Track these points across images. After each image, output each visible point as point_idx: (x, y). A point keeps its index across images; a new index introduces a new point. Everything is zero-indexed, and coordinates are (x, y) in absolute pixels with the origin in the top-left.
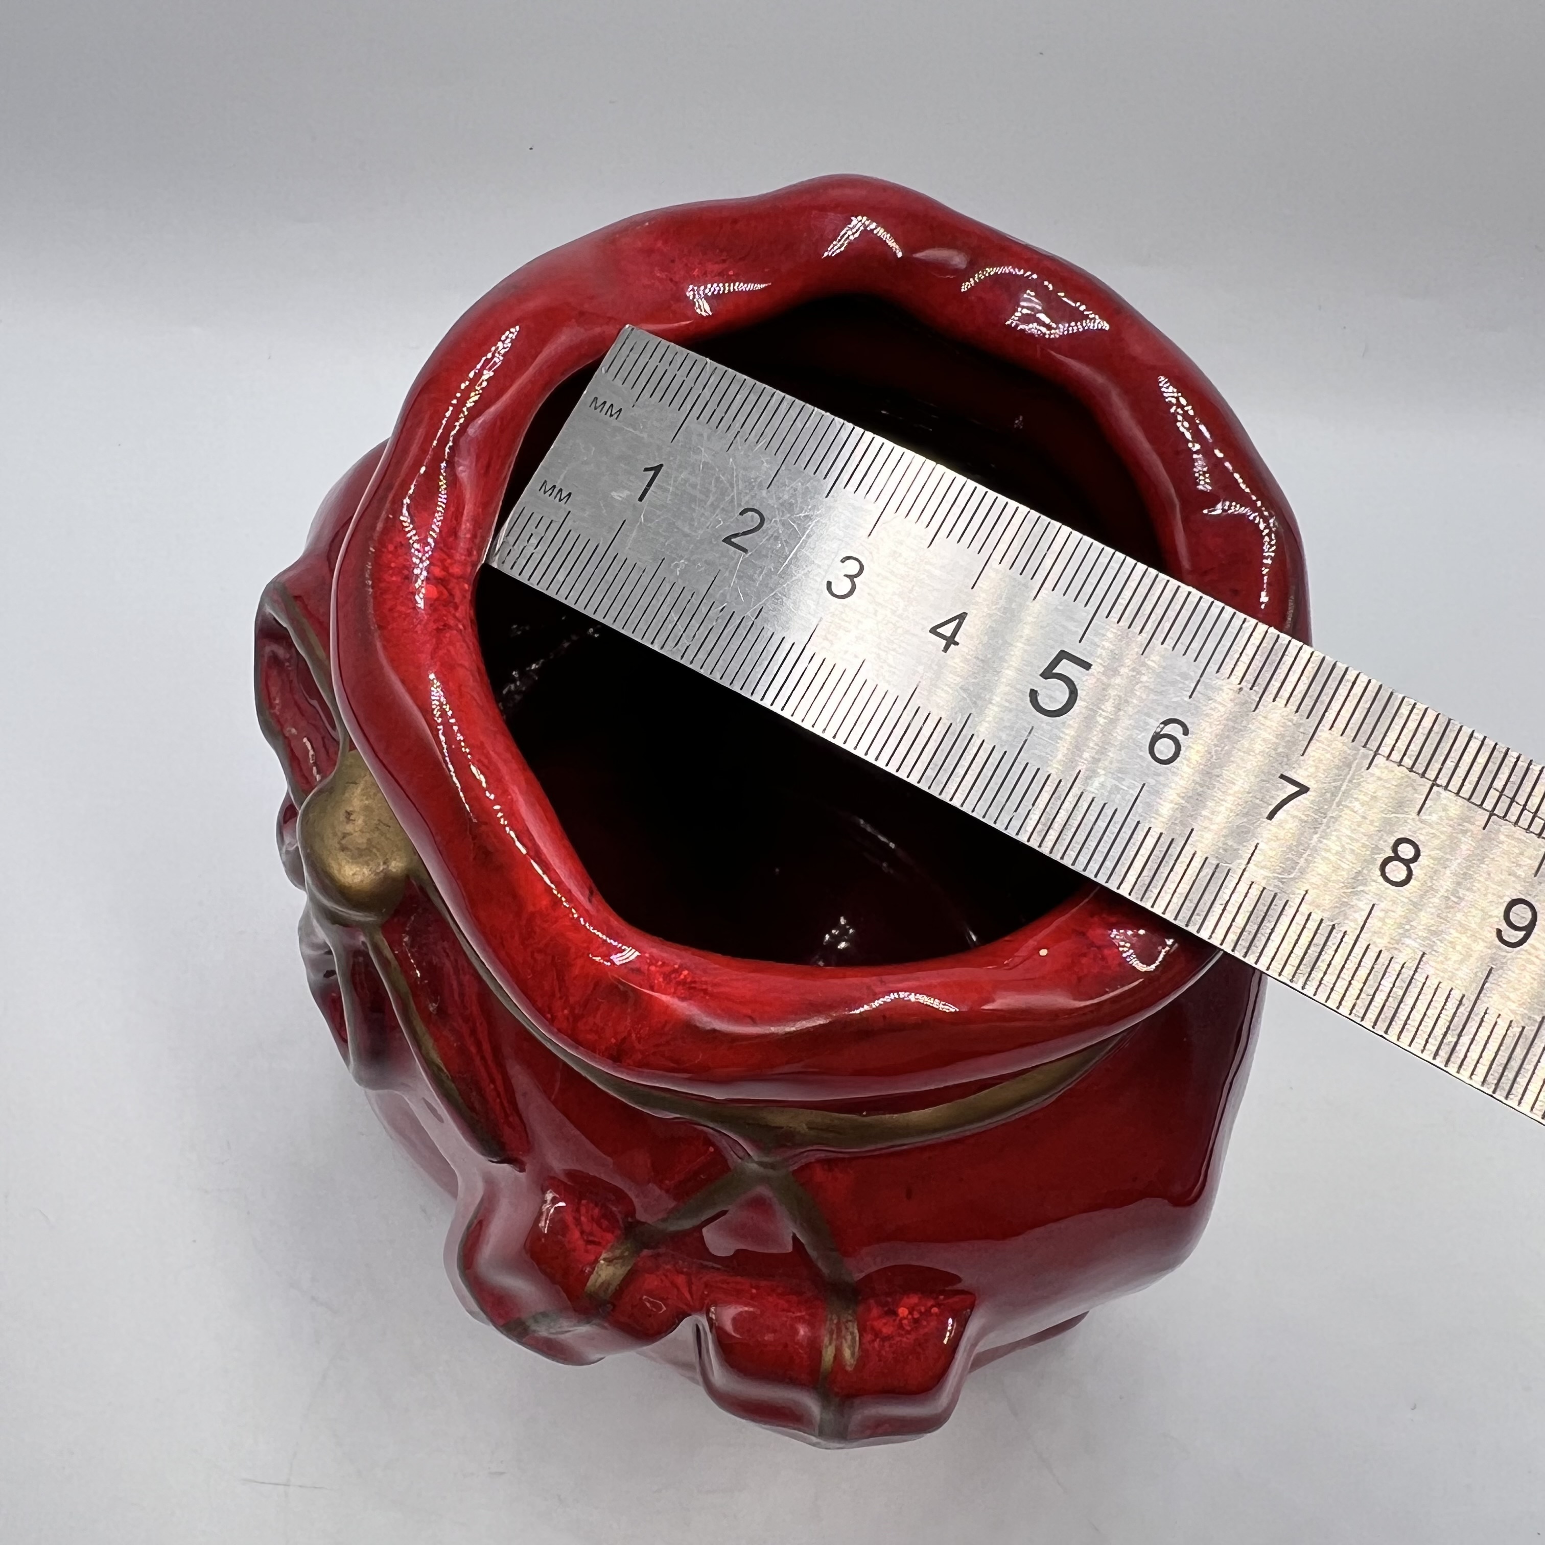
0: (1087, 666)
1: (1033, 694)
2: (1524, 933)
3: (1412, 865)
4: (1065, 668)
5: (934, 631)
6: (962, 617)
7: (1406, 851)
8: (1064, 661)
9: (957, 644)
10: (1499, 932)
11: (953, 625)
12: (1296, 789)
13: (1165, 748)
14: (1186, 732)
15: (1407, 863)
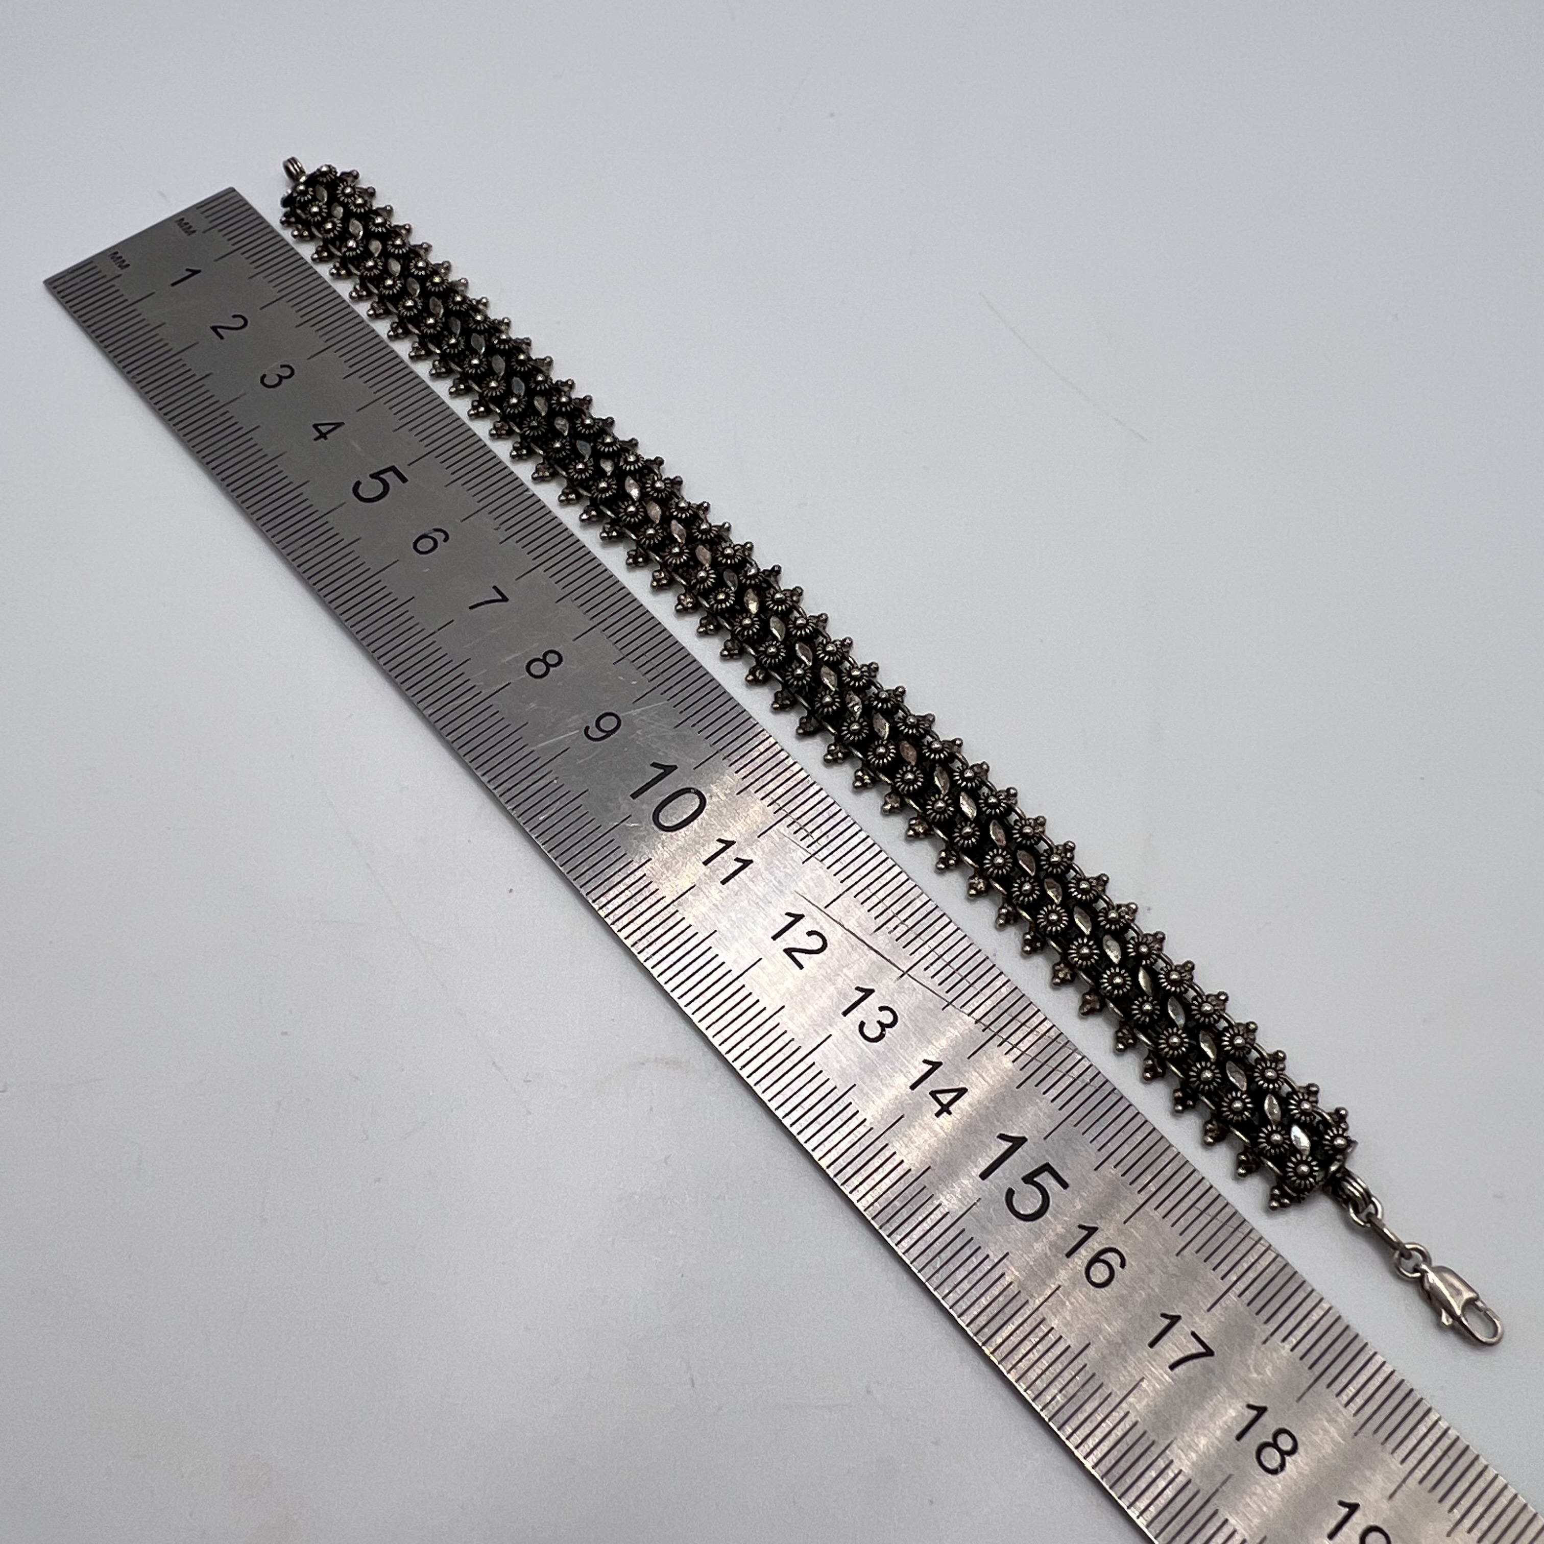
0: (404, 480)
1: (358, 484)
2: (604, 734)
3: (552, 669)
4: (389, 477)
5: (316, 426)
6: (338, 425)
7: (552, 659)
8: (391, 473)
9: (326, 438)
10: (587, 728)
11: (331, 427)
12: (500, 598)
13: (425, 545)
14: (446, 539)
15: (548, 666)
